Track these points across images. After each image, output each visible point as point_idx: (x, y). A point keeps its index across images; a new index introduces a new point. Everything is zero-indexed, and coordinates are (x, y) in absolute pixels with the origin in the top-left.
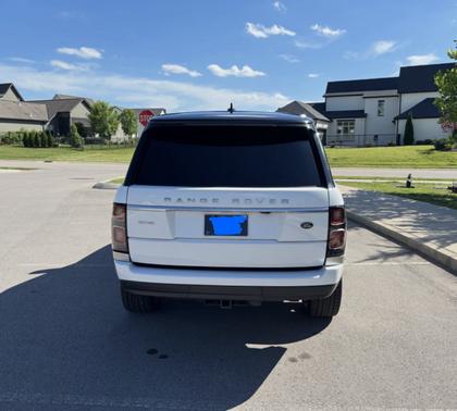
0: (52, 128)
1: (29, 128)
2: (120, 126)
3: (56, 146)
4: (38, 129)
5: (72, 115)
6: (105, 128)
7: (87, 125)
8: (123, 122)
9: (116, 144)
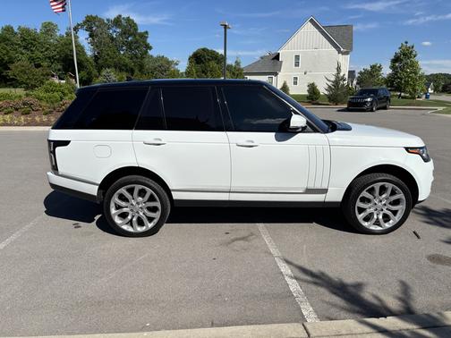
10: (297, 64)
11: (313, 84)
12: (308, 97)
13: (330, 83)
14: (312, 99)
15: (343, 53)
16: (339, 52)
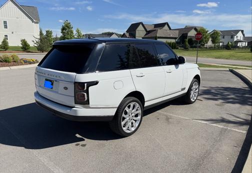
0: (179, 40)
1: (169, 41)
2: (210, 39)
3: (177, 48)
4: (173, 41)
5: (188, 35)
6: (202, 41)
7: (194, 39)
8: (212, 38)
9: (206, 48)
10: (6, 27)
11: (24, 40)
12: (22, 48)
13: (37, 40)
14: (26, 49)
15: (36, 23)
16: (33, 22)
